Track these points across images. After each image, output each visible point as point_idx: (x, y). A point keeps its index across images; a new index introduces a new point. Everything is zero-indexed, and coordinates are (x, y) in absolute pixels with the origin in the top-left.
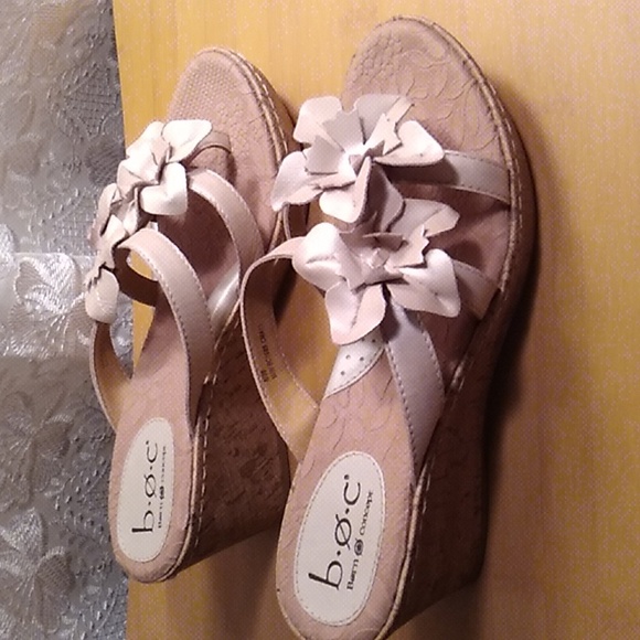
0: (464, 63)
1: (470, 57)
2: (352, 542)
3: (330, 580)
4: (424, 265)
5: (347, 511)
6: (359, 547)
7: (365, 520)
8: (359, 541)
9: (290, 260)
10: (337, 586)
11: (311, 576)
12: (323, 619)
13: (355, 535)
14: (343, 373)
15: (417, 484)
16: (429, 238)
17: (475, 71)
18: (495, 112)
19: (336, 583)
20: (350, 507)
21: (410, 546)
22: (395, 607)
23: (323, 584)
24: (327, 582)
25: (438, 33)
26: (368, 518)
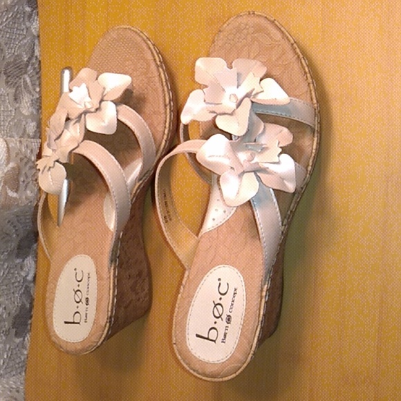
0: (292, 44)
1: (295, 42)
2: (224, 317)
3: (210, 338)
4: (278, 163)
5: (221, 299)
6: (229, 319)
7: (232, 304)
8: (229, 316)
9: (195, 154)
10: (214, 341)
11: (198, 336)
12: (206, 360)
13: (226, 312)
14: (214, 219)
15: (265, 284)
16: (281, 147)
17: (298, 50)
18: (308, 75)
19: (214, 339)
20: (222, 297)
21: (261, 319)
22: (252, 352)
23: (205, 340)
24: (208, 339)
25: (276, 25)
26: (235, 303)
